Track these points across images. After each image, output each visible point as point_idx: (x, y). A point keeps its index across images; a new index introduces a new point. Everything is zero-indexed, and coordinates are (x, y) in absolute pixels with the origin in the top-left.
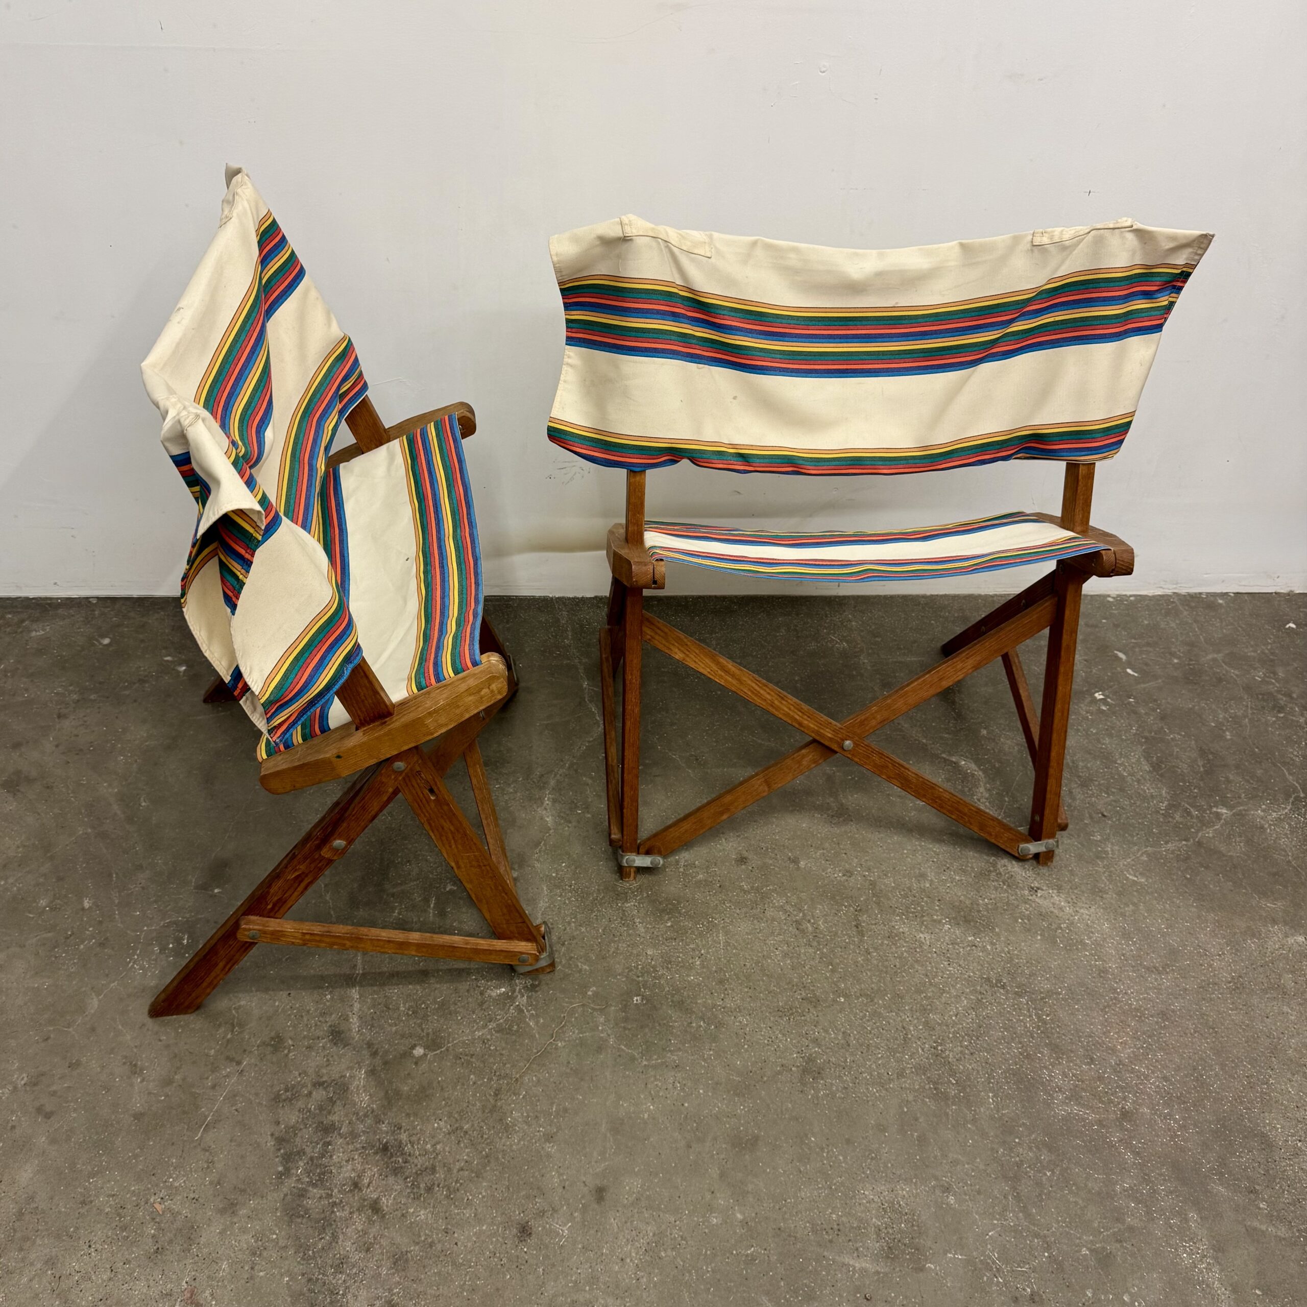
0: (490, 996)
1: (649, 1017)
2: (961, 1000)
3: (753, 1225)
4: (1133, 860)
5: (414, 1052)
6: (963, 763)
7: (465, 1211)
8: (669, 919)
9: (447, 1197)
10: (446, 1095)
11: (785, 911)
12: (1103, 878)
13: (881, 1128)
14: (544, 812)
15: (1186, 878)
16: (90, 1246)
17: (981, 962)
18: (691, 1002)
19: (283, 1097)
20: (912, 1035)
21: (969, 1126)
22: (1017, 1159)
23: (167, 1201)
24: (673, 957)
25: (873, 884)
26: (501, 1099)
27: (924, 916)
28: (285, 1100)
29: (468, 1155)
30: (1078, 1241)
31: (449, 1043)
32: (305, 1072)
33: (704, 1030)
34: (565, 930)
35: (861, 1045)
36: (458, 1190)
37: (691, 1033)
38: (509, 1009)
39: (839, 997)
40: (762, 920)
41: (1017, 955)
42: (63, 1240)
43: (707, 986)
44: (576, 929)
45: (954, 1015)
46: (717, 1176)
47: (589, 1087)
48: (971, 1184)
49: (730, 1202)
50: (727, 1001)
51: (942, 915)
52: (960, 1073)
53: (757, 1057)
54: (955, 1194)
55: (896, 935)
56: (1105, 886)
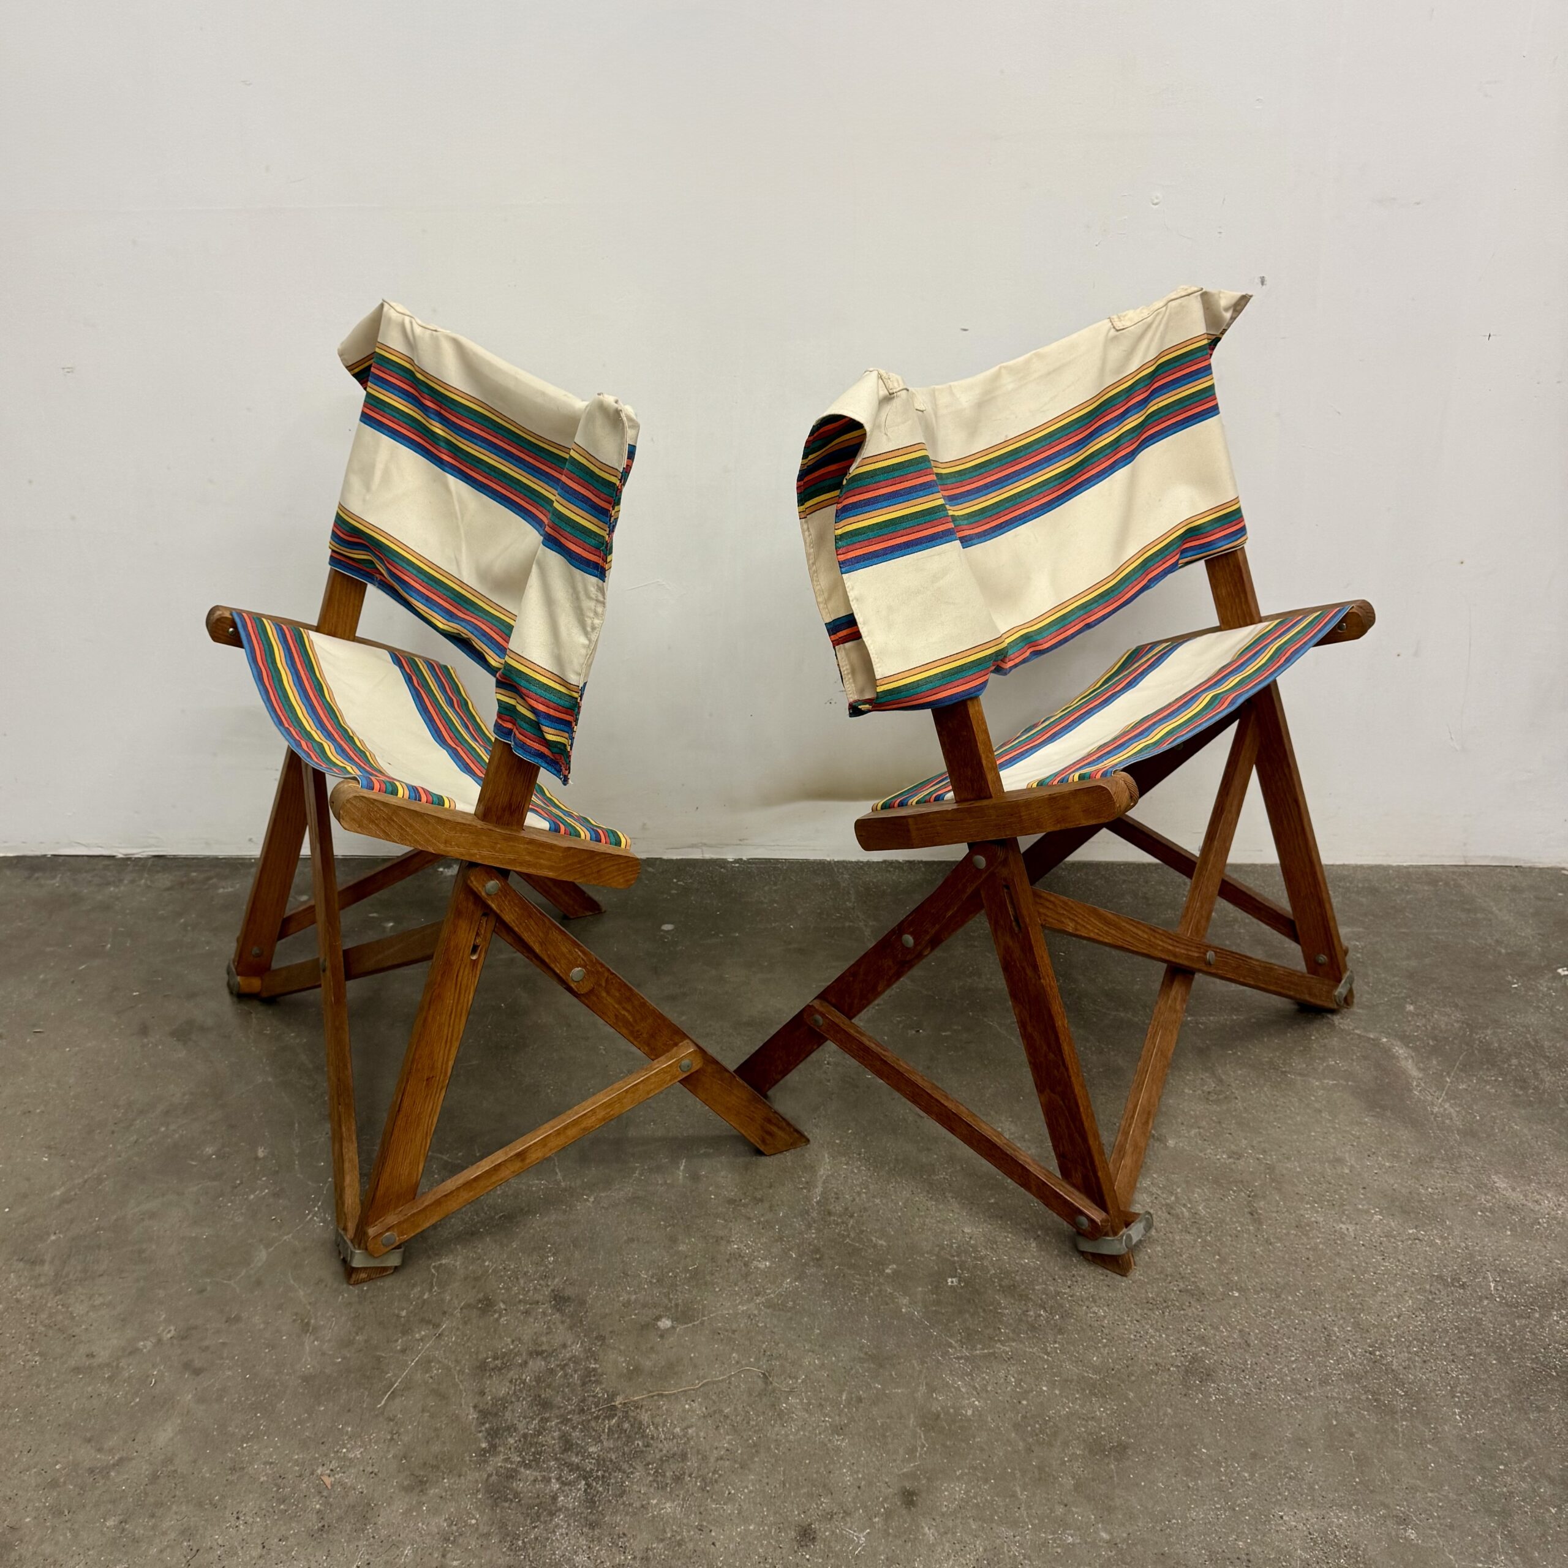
0: (757, 1268)
1: (969, 1301)
2: (1403, 1299)
3: (1125, 1547)
6: (1385, 1040)
7: (725, 1507)
8: (992, 1195)
9: (702, 1489)
10: (701, 1373)
14: (823, 1075)
16: (238, 1518)
17: (1428, 1258)
18: (1027, 1288)
19: (491, 1366)
20: (1338, 1337)
21: (1429, 1446)
22: (1505, 1490)
23: (338, 1474)
24: (999, 1236)
25: (1271, 1168)
26: (772, 1383)
27: (1344, 1205)
28: (492, 1369)
29: (729, 1443)
31: (703, 1316)
32: (520, 1340)
33: (1046, 1320)
34: (854, 1199)
35: (1266, 1346)
36: (716, 1482)
37: (1028, 1322)
39: (1232, 1290)
41: (1479, 1251)
42: (206, 1509)
43: (1050, 1271)
44: (869, 1201)
45: (1395, 1316)
46: (1072, 1488)
47: (891, 1375)
48: (1439, 1517)
49: (1090, 1519)
50: (1076, 1289)
51: (1369, 1204)
52: (1410, 1383)
53: (1121, 1353)
54: (1415, 1527)
55: (1308, 1225)
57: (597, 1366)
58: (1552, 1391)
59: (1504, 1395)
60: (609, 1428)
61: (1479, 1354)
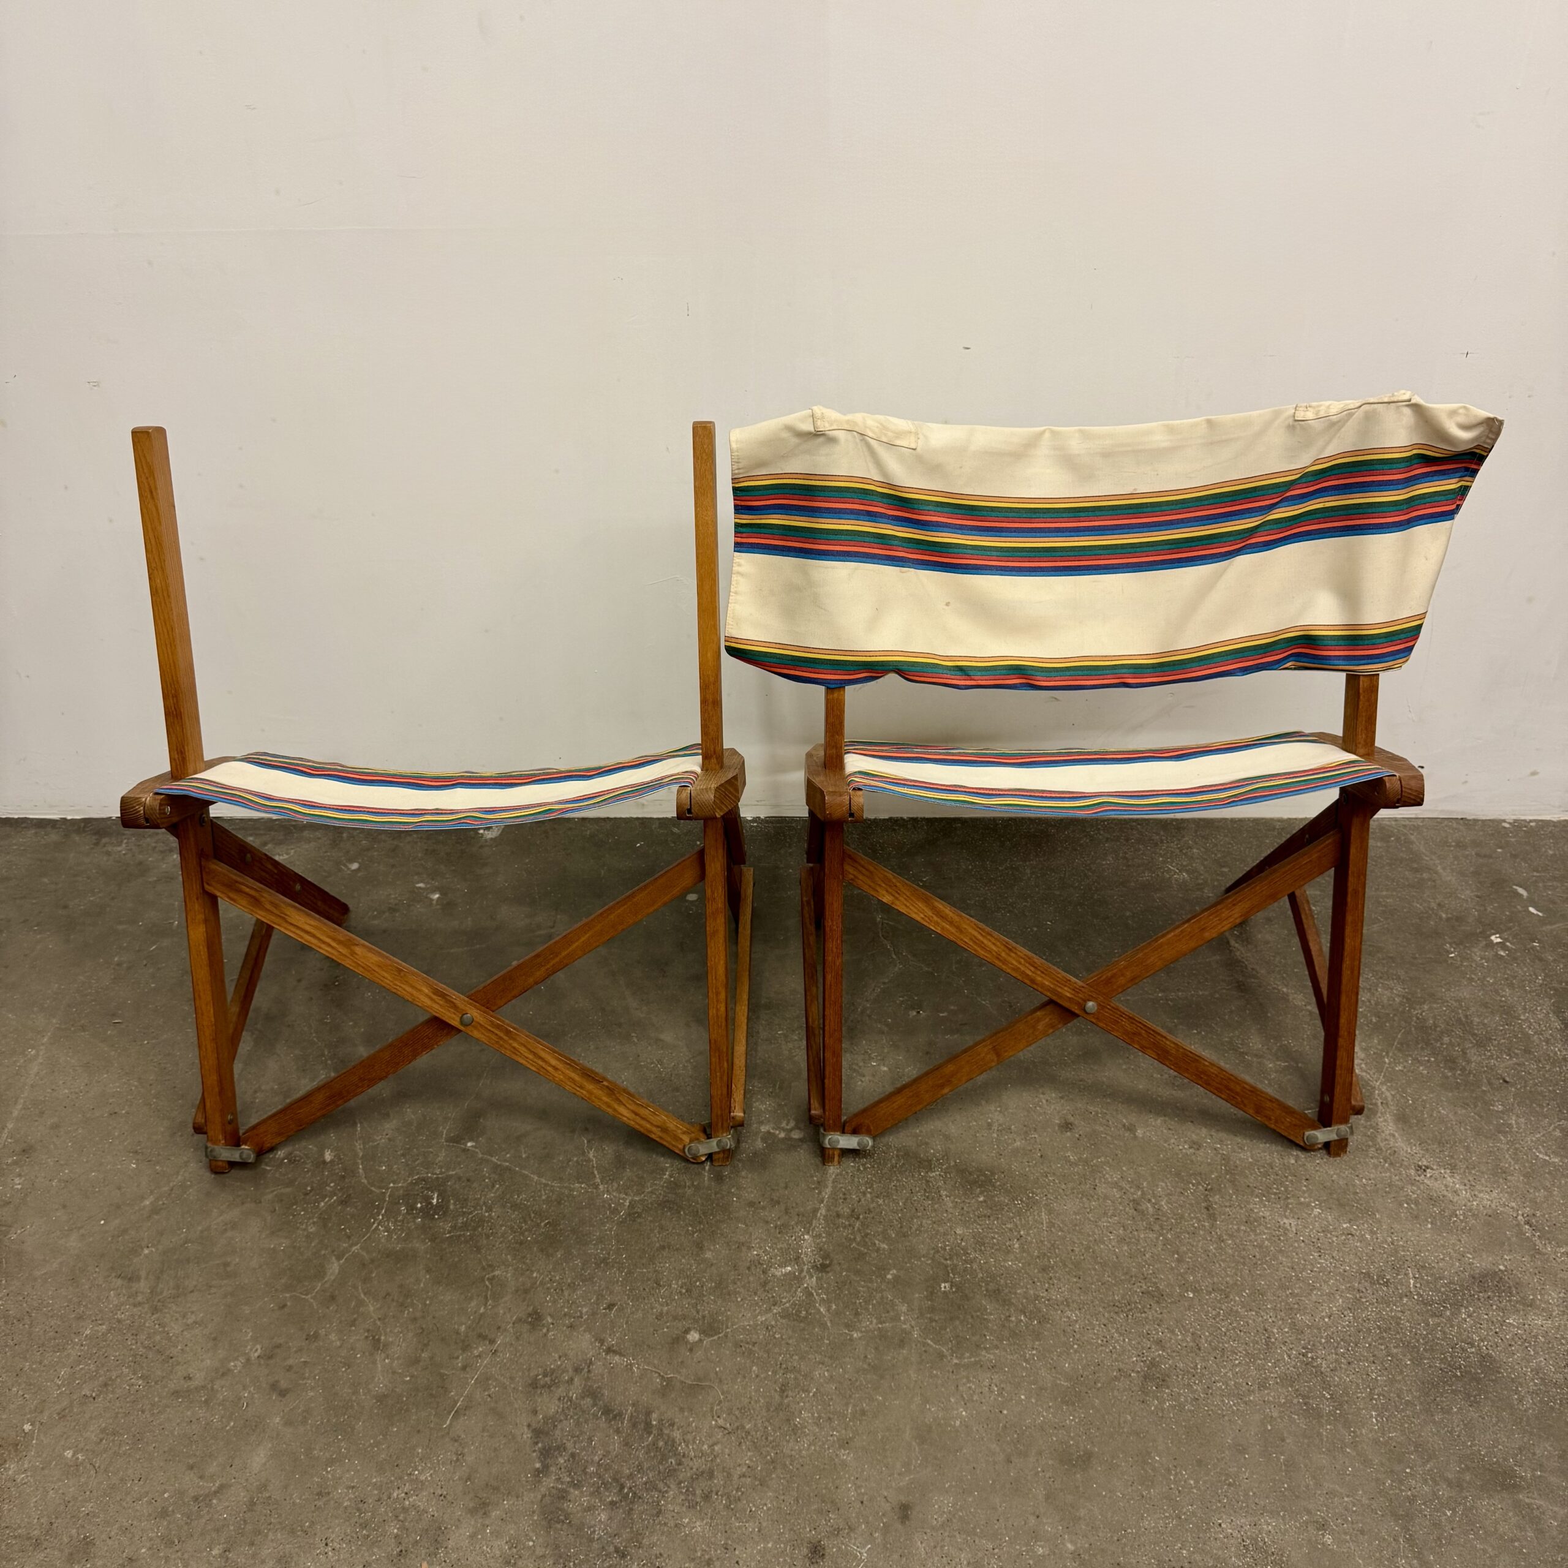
0: (774, 1277)
1: (959, 1308)
2: (1335, 1298)
3: (1087, 1558)
4: (1543, 1135)
5: (688, 1336)
7: (747, 1525)
8: (982, 1193)
9: (727, 1507)
10: (725, 1388)
11: (1121, 1188)
12: (1507, 1157)
13: (1240, 1449)
16: (327, 1545)
17: (1359, 1254)
18: (1010, 1292)
19: (542, 1383)
20: (1276, 1339)
21: (1348, 1450)
22: (1409, 1493)
23: (412, 1497)
24: (986, 1237)
25: (1226, 1159)
26: (787, 1397)
27: (1288, 1198)
28: (543, 1387)
29: (751, 1460)
31: (727, 1328)
32: (566, 1355)
33: (1025, 1325)
34: (860, 1201)
35: (1214, 1349)
36: (739, 1500)
37: (1009, 1328)
38: (796, 1290)
39: (1187, 1291)
40: (1093, 1197)
41: (1403, 1246)
42: (298, 1536)
43: (1028, 1274)
44: (873, 1201)
45: (1327, 1316)
46: (1044, 1498)
47: (891, 1387)
48: (1352, 1521)
49: (1058, 1529)
50: (1052, 1292)
51: (1310, 1196)
52: (1335, 1386)
53: (1089, 1359)
54: (1332, 1532)
55: (1256, 1220)
56: (1510, 1166)
58: (1455, 1392)
59: (1415, 1397)
60: (648, 1446)
61: (1397, 1354)
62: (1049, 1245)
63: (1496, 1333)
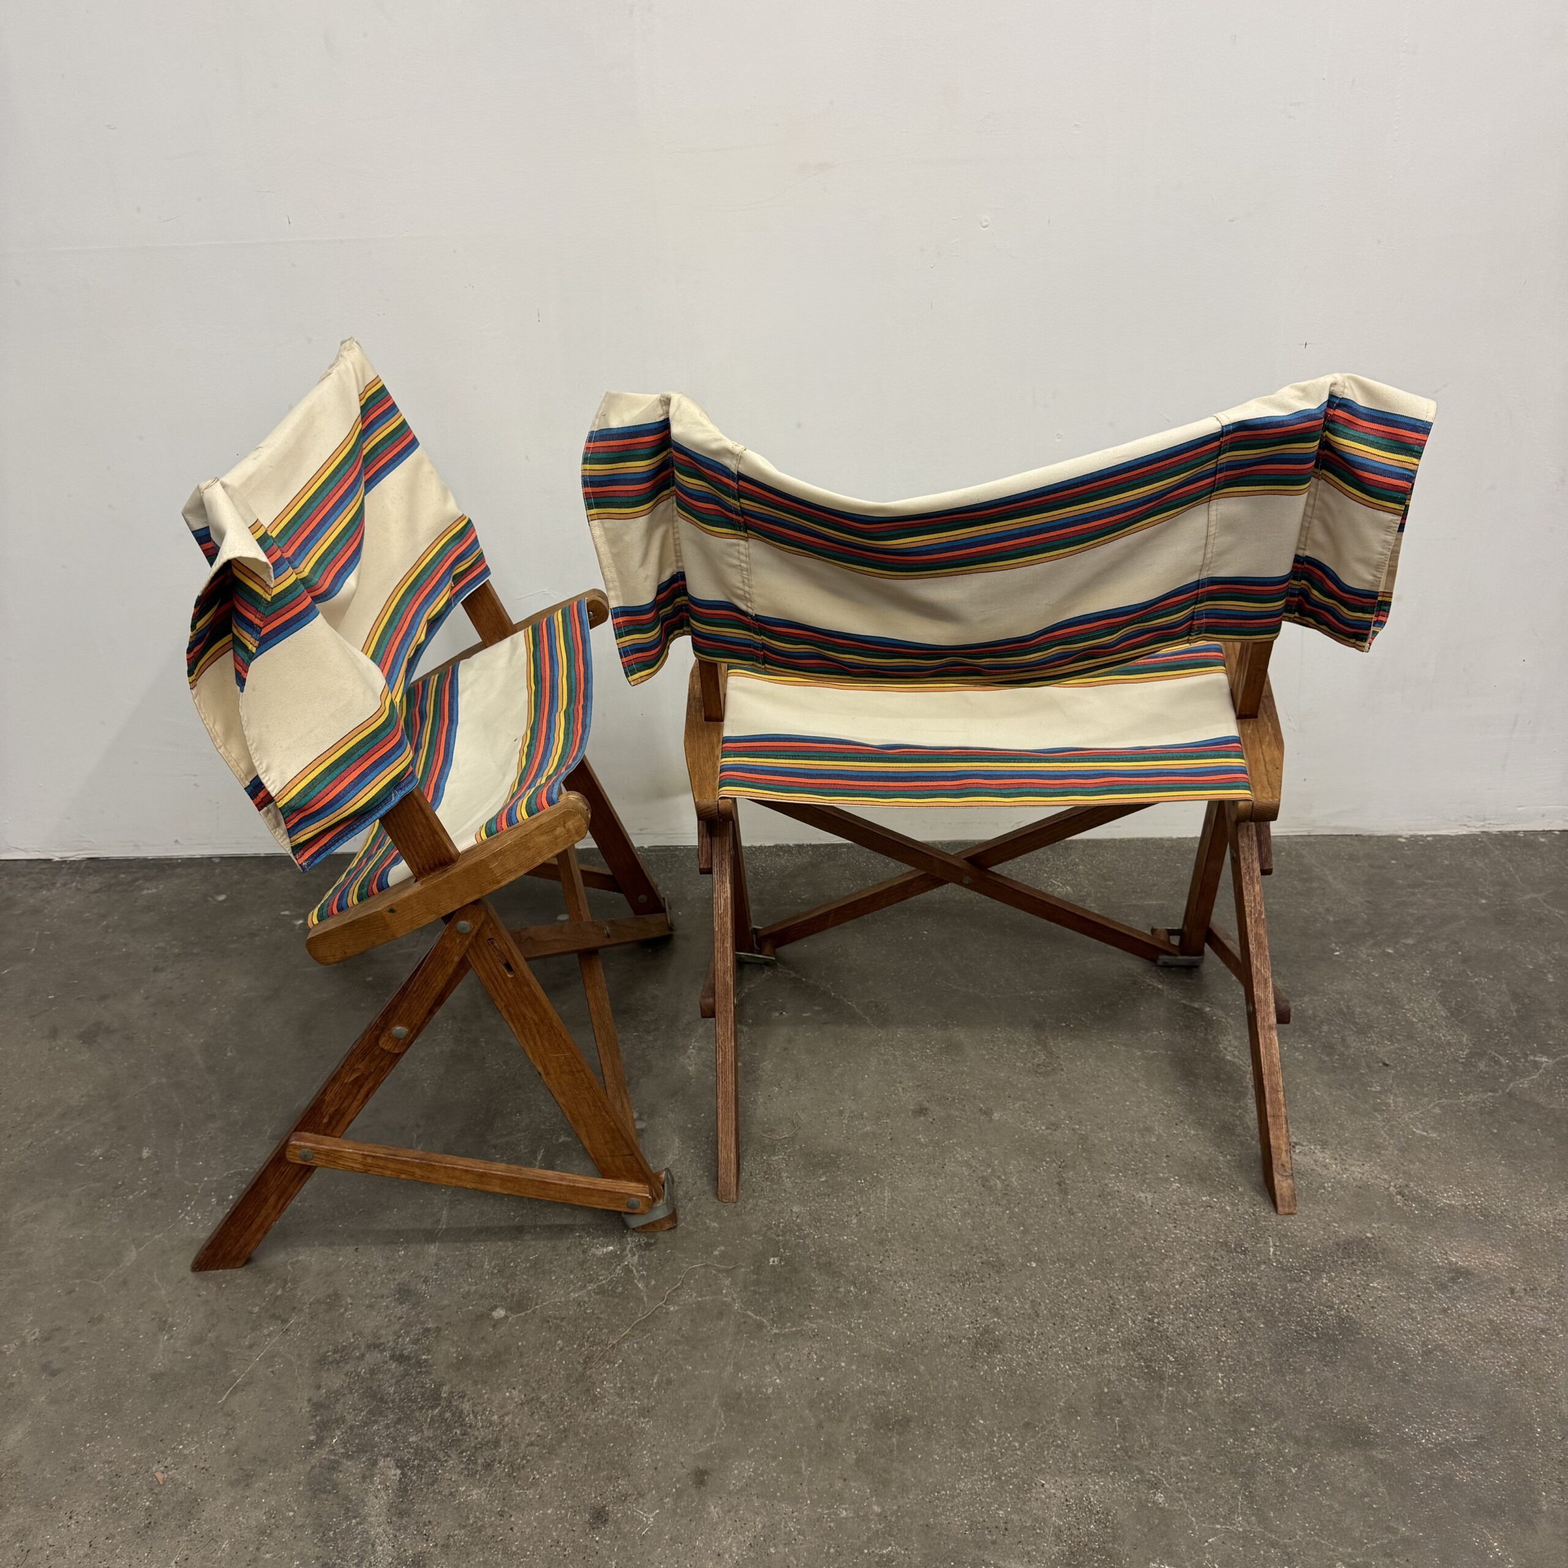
0: (594, 1255)
1: (786, 1281)
2: (1188, 1266)
3: (893, 1520)
4: (1422, 1113)
5: (494, 1313)
6: (1208, 1009)
7: (528, 1492)
8: (824, 1174)
9: (509, 1475)
10: (525, 1361)
11: (970, 1166)
12: (1382, 1133)
14: (687, 1060)
15: (1492, 1133)
16: (71, 1518)
17: (1217, 1224)
18: (841, 1264)
19: (330, 1359)
20: (1121, 1306)
22: (1252, 1451)
23: (171, 1470)
24: (824, 1214)
25: (1084, 1138)
26: (591, 1368)
27: (1146, 1174)
28: (331, 1363)
29: (541, 1429)
30: (1331, 1553)
31: (536, 1304)
32: (360, 1333)
33: (854, 1295)
34: (696, 1183)
35: (1054, 1315)
36: (523, 1468)
37: (837, 1298)
38: (616, 1268)
39: (1030, 1261)
41: (1265, 1217)
42: (42, 1510)
43: (863, 1247)
45: (1177, 1283)
46: (853, 1462)
47: (703, 1357)
48: (1188, 1480)
49: (866, 1492)
50: (886, 1264)
51: (1170, 1172)
52: (1181, 1349)
53: (918, 1326)
54: (1165, 1491)
55: (1109, 1194)
56: (1385, 1140)
57: (430, 1357)
58: (1310, 1353)
59: (1266, 1358)
60: (432, 1418)
61: (1249, 1318)
62: (889, 1220)
63: (1358, 1296)
